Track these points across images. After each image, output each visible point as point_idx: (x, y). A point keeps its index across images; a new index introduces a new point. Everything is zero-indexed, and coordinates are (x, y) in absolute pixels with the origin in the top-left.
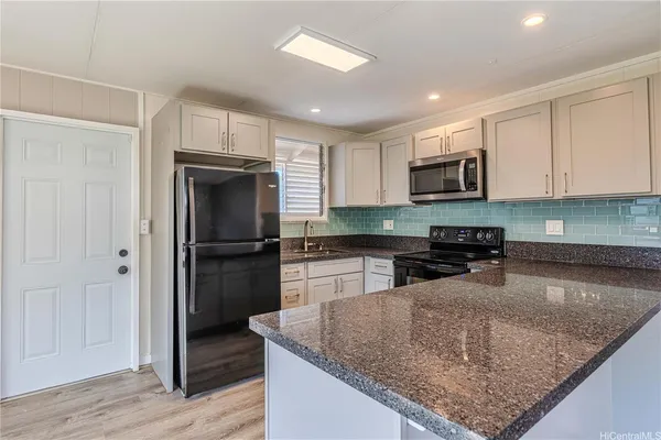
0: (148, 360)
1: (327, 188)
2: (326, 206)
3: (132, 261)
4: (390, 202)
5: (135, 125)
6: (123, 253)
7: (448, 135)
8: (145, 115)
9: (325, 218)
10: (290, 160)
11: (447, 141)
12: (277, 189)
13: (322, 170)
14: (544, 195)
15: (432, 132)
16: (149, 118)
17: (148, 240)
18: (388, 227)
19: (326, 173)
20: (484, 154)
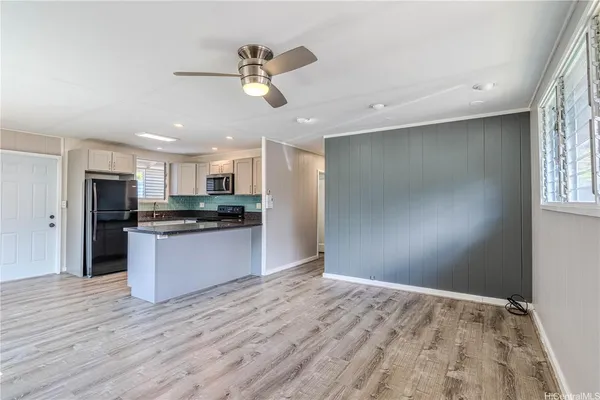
0: (65, 269)
1: (168, 185)
2: (167, 195)
3: (57, 221)
4: (199, 194)
5: (59, 154)
6: (52, 217)
7: (222, 166)
8: (64, 150)
9: (166, 201)
10: (148, 168)
11: (221, 168)
12: (136, 188)
13: (165, 176)
14: (248, 193)
15: (216, 163)
16: (67, 150)
17: (65, 210)
18: (202, 206)
19: (167, 177)
20: (233, 175)
